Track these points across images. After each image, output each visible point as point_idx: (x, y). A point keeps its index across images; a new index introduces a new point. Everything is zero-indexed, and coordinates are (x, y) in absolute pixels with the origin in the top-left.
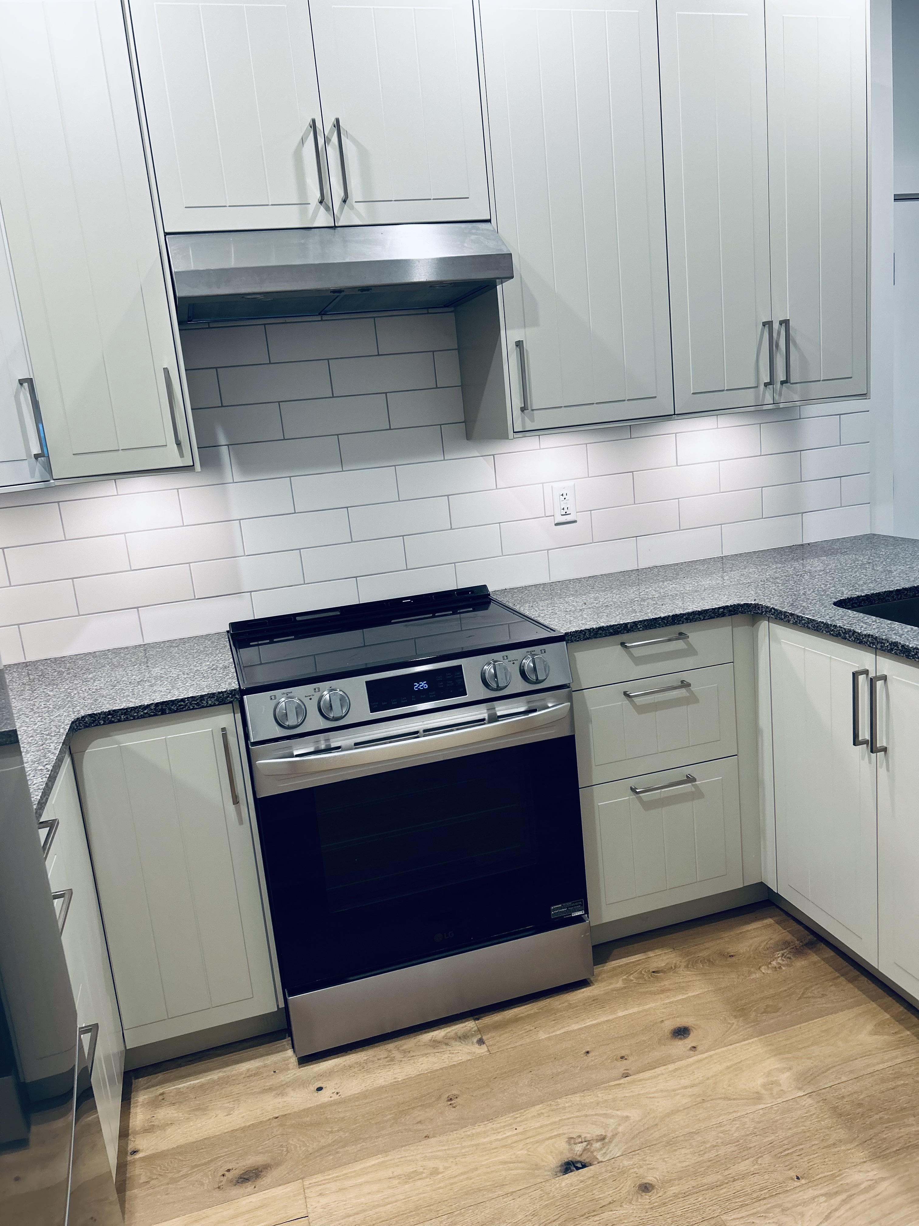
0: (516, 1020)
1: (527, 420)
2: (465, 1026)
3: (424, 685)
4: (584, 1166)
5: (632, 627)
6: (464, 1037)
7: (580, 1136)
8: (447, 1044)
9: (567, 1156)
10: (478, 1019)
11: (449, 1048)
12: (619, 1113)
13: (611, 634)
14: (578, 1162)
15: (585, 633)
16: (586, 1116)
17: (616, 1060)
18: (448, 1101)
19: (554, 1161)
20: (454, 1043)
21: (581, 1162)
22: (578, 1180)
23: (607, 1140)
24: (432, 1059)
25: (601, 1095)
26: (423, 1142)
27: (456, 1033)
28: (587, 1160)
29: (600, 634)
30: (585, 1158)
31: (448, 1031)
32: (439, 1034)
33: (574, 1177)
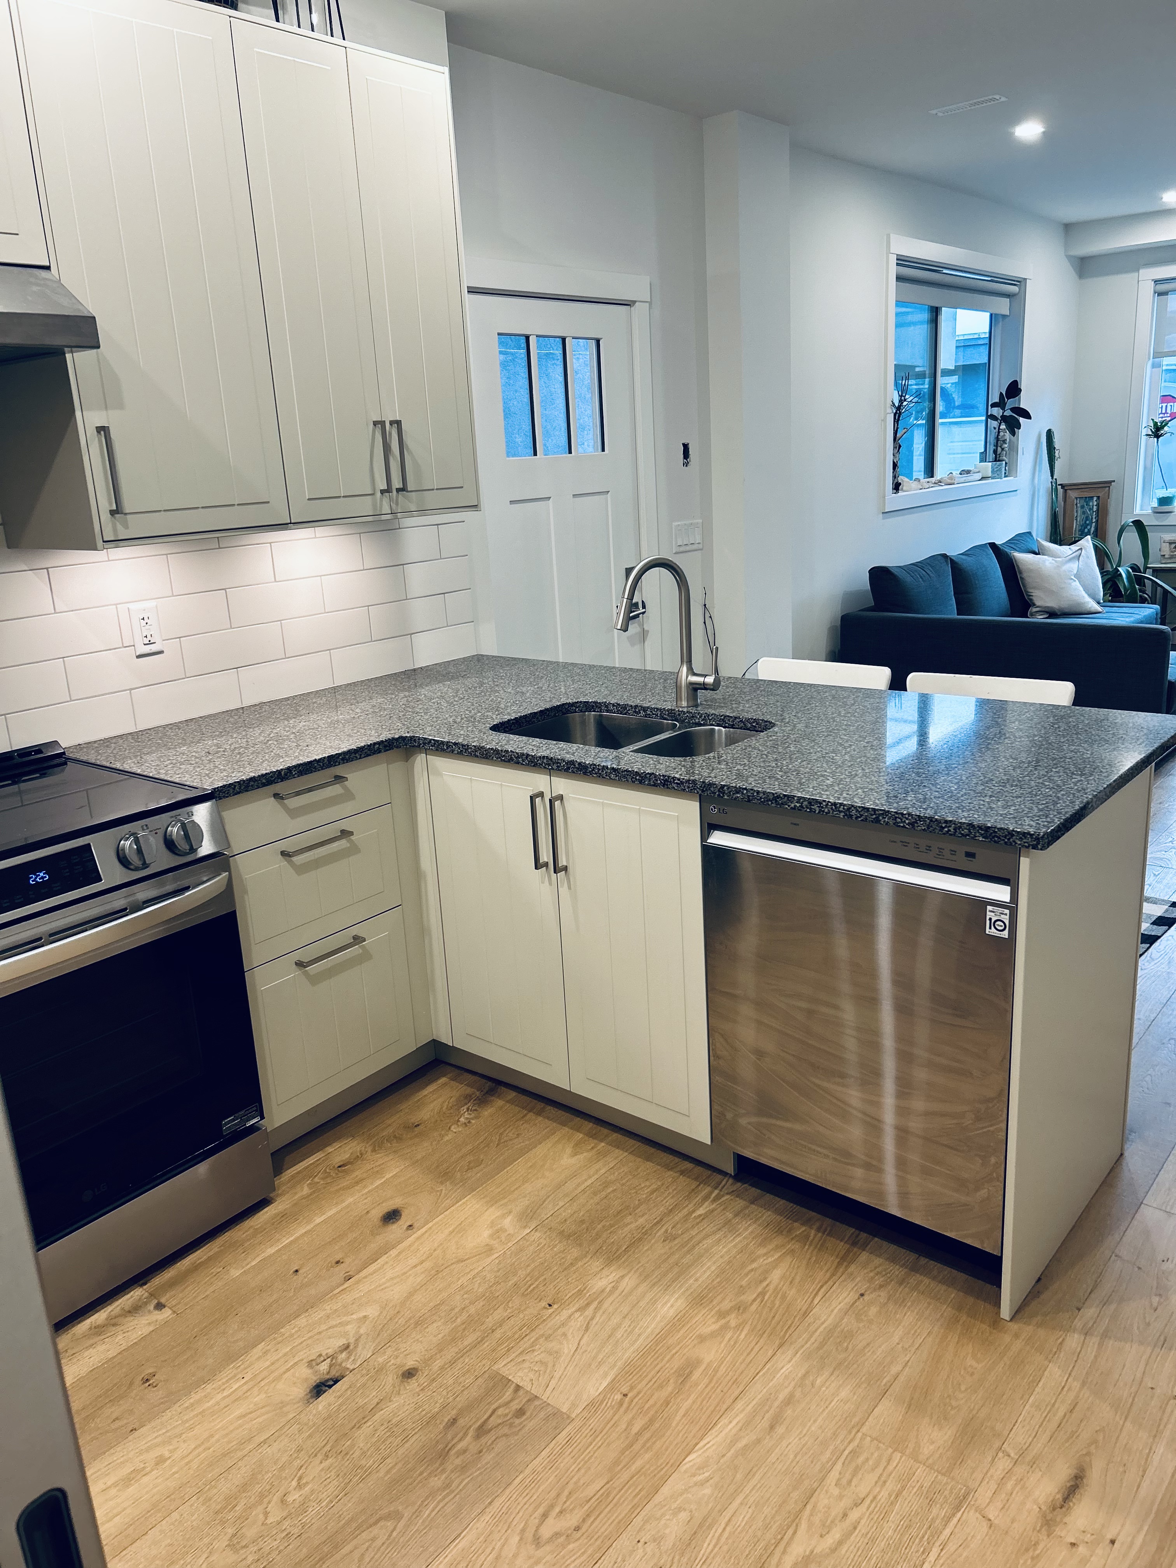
0: (195, 1268)
1: (119, 527)
2: (132, 1297)
3: (42, 876)
4: (336, 1381)
5: (286, 775)
6: (135, 1309)
7: (320, 1355)
8: (114, 1325)
9: (314, 1379)
10: (145, 1284)
11: (119, 1328)
12: (354, 1316)
13: (264, 785)
14: (327, 1380)
15: (235, 786)
16: (320, 1333)
17: (332, 1267)
18: (144, 1383)
19: (300, 1391)
20: (124, 1320)
21: (331, 1379)
22: (335, 1397)
23: (351, 1347)
24: (101, 1348)
25: (328, 1307)
26: (130, 1438)
27: (123, 1309)
28: (337, 1375)
29: (252, 786)
30: (334, 1373)
31: (109, 1310)
32: (99, 1317)
33: (328, 1397)
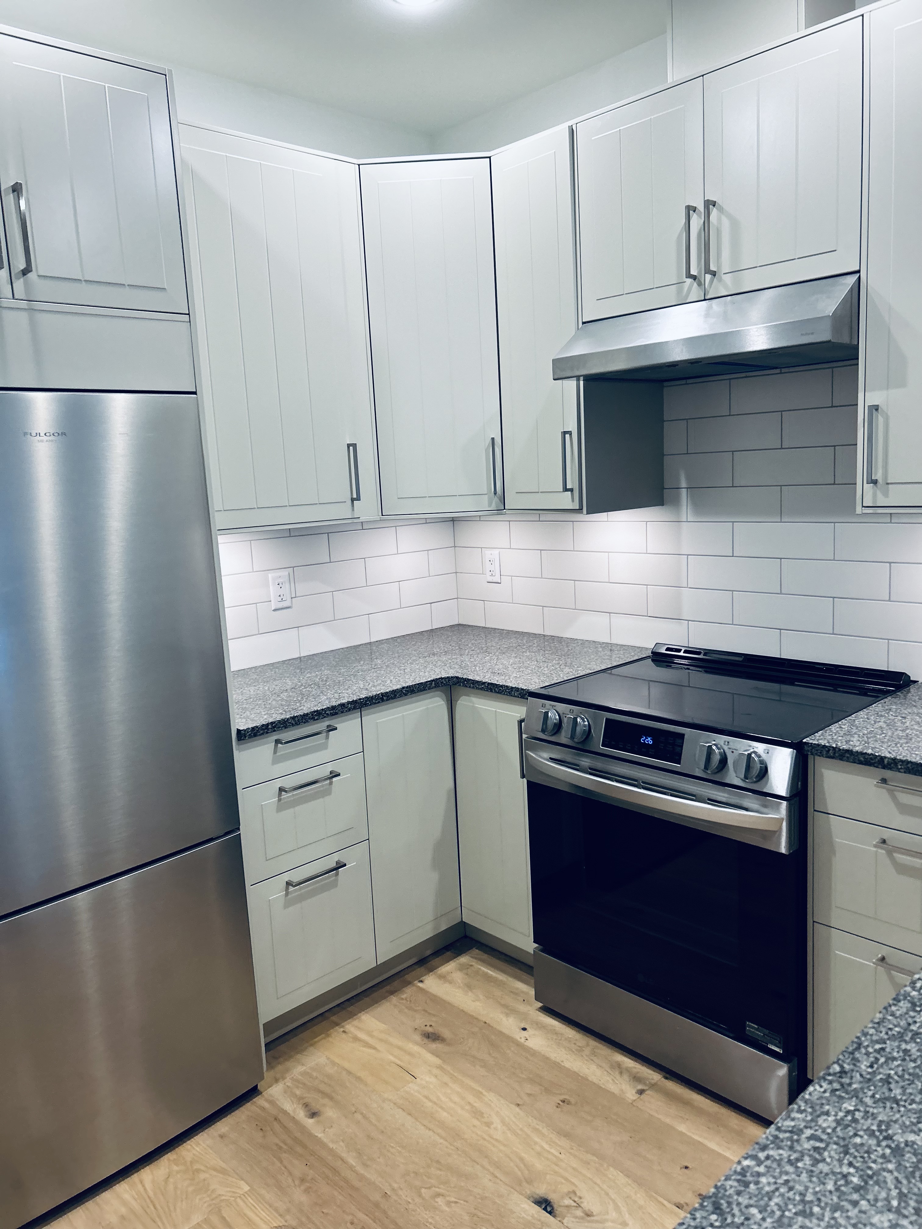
0: (686, 1103)
1: (879, 495)
2: (651, 1074)
3: (649, 741)
4: (550, 1213)
6: (636, 1078)
7: (580, 1198)
8: (621, 1073)
9: (552, 1197)
10: (666, 1078)
11: (618, 1076)
12: (627, 1216)
14: (552, 1206)
16: (607, 1194)
17: (694, 1192)
18: (562, 1101)
19: (542, 1191)
20: (626, 1077)
21: (553, 1209)
22: (533, 1214)
23: (589, 1218)
24: (598, 1072)
25: (639, 1195)
26: (511, 1105)
27: (638, 1073)
28: (557, 1212)
30: (558, 1210)
31: (636, 1066)
32: (628, 1062)
33: (537, 1211)
